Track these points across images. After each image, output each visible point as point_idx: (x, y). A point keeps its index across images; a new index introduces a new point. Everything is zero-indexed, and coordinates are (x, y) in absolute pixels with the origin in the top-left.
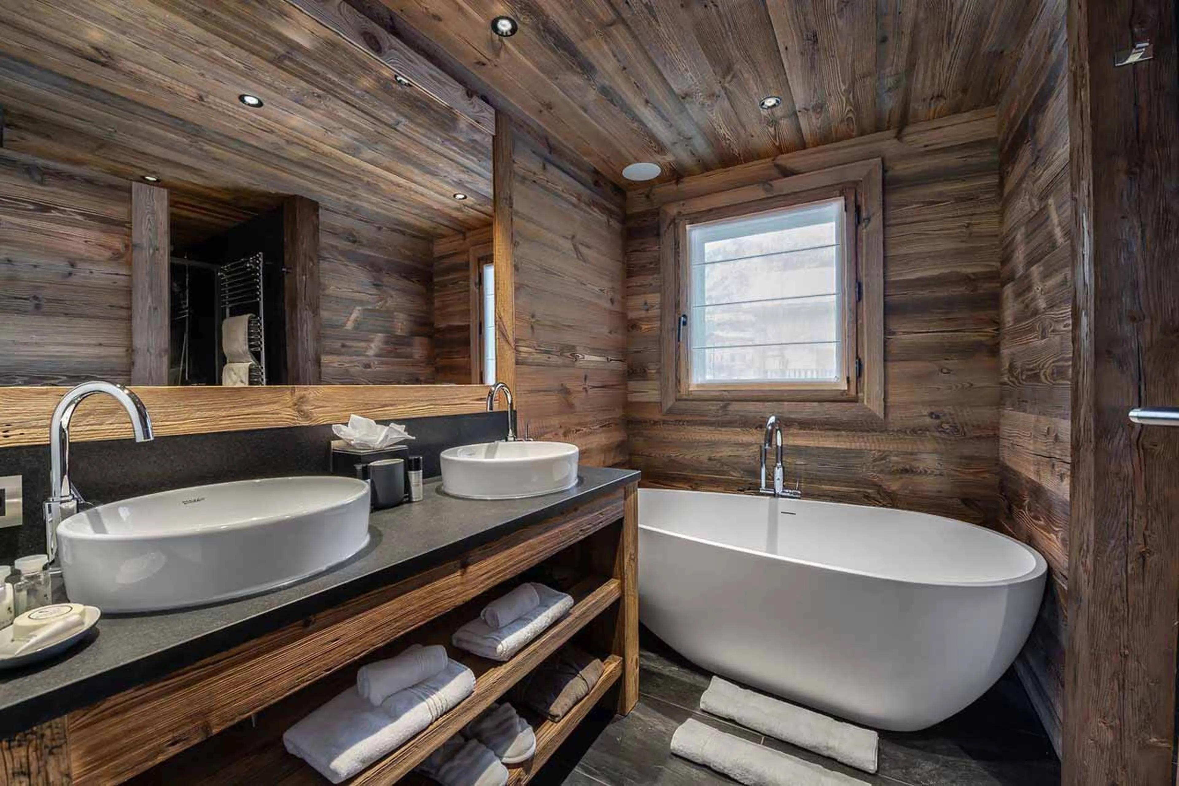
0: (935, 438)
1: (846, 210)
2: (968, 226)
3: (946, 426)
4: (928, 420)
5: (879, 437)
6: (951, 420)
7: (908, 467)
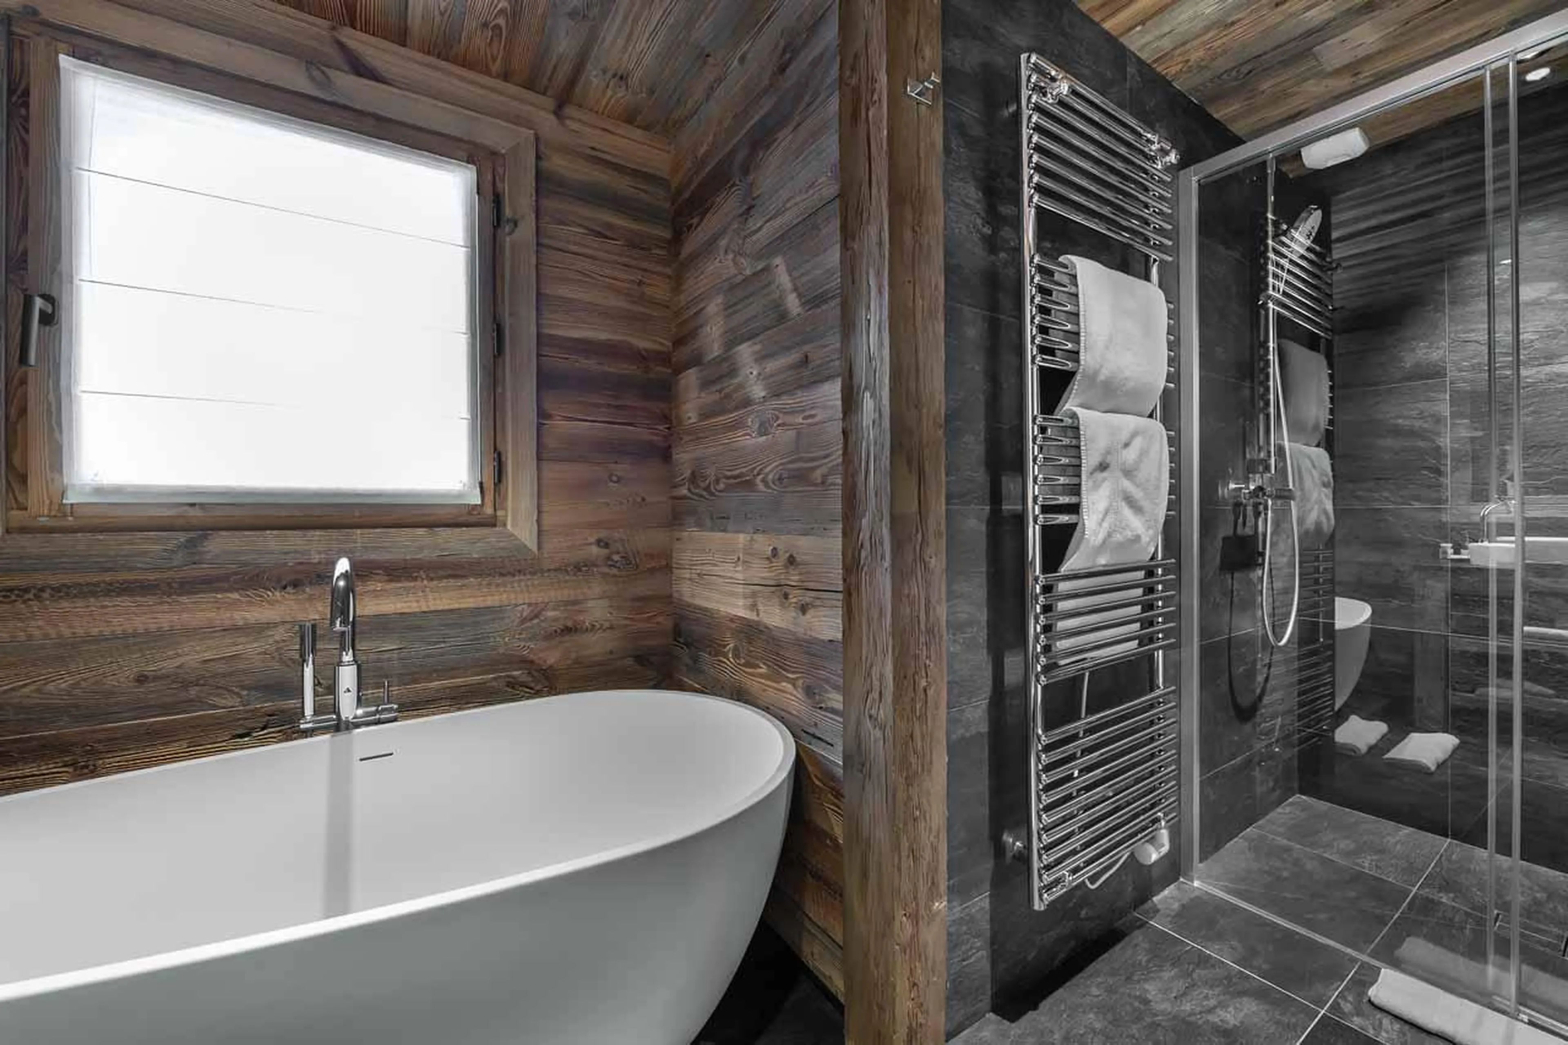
0: (604, 575)
1: (478, 193)
2: (640, 283)
3: (616, 557)
4: (595, 550)
5: (529, 583)
6: (621, 549)
7: (570, 624)
